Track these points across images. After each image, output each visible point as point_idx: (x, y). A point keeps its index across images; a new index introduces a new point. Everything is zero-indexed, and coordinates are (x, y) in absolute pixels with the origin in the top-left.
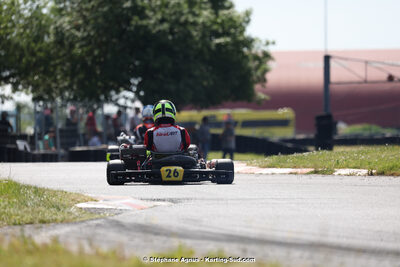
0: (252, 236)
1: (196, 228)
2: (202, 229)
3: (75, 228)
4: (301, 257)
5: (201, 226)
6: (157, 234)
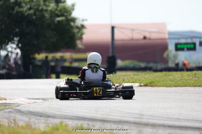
0: (89, 117)
1: (60, 113)
2: (63, 114)
5: (62, 112)
6: (41, 116)
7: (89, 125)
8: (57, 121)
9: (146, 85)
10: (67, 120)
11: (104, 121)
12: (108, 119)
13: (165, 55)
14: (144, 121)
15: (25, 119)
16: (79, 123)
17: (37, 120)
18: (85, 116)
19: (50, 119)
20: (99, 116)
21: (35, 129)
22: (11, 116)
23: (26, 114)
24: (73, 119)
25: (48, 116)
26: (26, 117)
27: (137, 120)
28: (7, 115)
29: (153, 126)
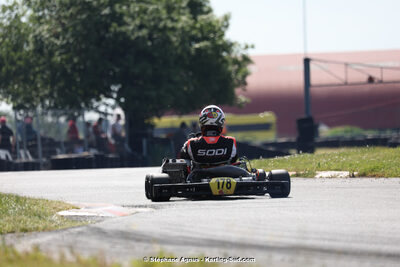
3: (57, 236)
4: (283, 260)
9: (363, 175)
10: (188, 247)
12: (271, 244)
19: (155, 245)
22: (80, 241)
23: (110, 236)
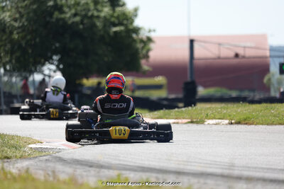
0: (158, 167)
1: (118, 162)
2: (121, 162)
4: (198, 183)
5: (120, 160)
6: (91, 166)
7: (157, 178)
8: (113, 173)
9: (238, 123)
10: (128, 172)
11: (179, 173)
12: (185, 171)
13: (265, 80)
14: (236, 172)
15: (69, 170)
16: (144, 176)
17: (85, 171)
18: (153, 167)
19: (103, 170)
20: (172, 166)
21: (82, 185)
22: (49, 166)
23: (70, 163)
24: (135, 171)
25: (101, 167)
26: (70, 167)
27: (226, 172)
28: (43, 165)
29: (249, 179)
